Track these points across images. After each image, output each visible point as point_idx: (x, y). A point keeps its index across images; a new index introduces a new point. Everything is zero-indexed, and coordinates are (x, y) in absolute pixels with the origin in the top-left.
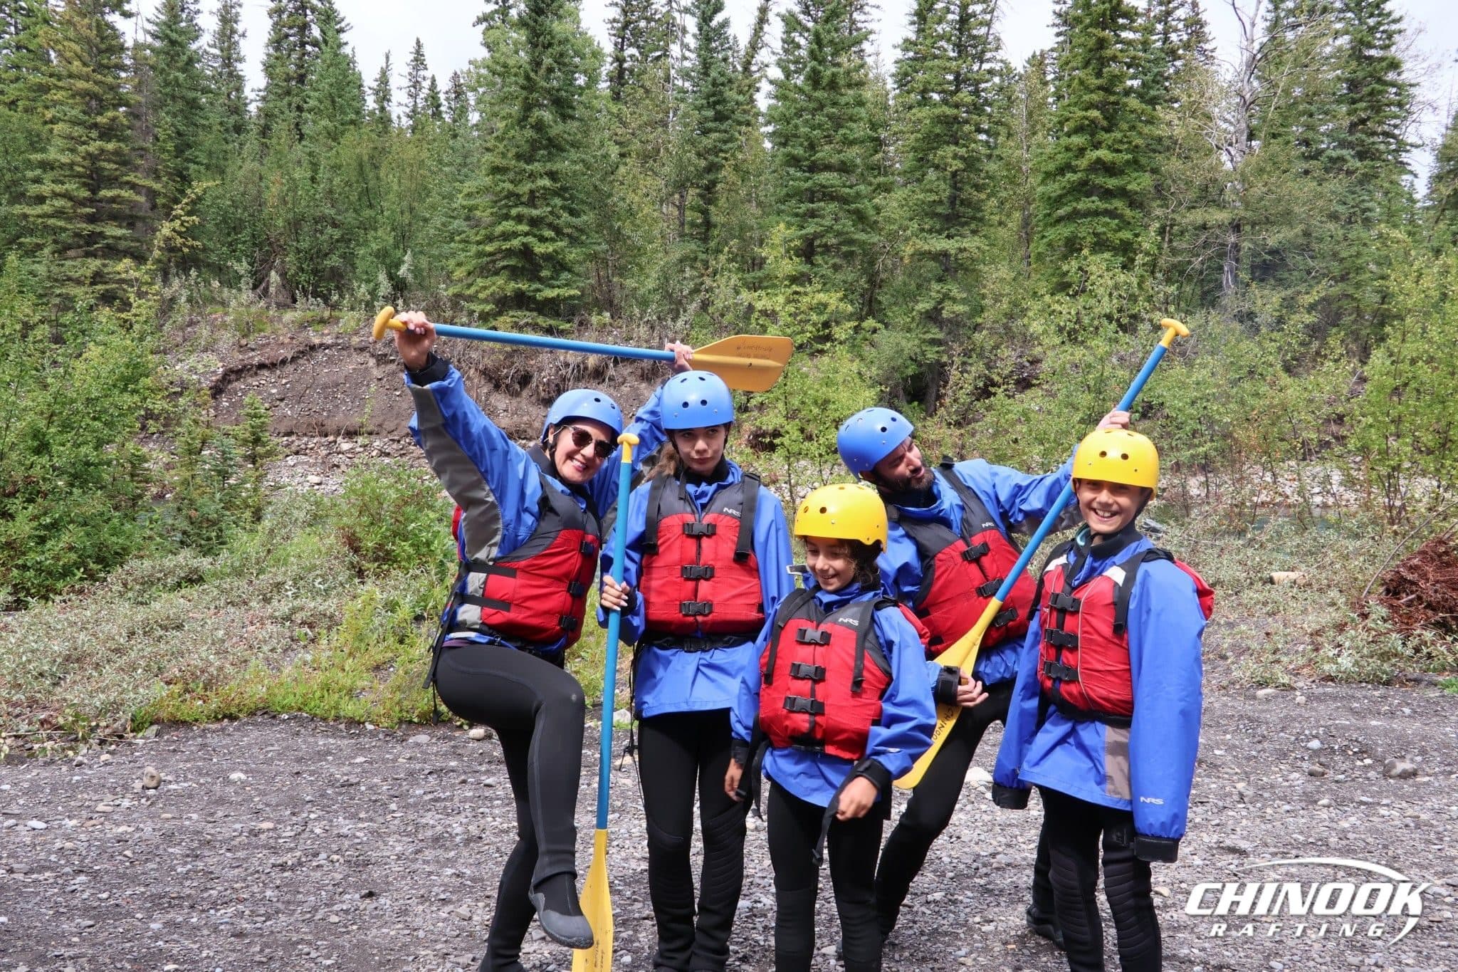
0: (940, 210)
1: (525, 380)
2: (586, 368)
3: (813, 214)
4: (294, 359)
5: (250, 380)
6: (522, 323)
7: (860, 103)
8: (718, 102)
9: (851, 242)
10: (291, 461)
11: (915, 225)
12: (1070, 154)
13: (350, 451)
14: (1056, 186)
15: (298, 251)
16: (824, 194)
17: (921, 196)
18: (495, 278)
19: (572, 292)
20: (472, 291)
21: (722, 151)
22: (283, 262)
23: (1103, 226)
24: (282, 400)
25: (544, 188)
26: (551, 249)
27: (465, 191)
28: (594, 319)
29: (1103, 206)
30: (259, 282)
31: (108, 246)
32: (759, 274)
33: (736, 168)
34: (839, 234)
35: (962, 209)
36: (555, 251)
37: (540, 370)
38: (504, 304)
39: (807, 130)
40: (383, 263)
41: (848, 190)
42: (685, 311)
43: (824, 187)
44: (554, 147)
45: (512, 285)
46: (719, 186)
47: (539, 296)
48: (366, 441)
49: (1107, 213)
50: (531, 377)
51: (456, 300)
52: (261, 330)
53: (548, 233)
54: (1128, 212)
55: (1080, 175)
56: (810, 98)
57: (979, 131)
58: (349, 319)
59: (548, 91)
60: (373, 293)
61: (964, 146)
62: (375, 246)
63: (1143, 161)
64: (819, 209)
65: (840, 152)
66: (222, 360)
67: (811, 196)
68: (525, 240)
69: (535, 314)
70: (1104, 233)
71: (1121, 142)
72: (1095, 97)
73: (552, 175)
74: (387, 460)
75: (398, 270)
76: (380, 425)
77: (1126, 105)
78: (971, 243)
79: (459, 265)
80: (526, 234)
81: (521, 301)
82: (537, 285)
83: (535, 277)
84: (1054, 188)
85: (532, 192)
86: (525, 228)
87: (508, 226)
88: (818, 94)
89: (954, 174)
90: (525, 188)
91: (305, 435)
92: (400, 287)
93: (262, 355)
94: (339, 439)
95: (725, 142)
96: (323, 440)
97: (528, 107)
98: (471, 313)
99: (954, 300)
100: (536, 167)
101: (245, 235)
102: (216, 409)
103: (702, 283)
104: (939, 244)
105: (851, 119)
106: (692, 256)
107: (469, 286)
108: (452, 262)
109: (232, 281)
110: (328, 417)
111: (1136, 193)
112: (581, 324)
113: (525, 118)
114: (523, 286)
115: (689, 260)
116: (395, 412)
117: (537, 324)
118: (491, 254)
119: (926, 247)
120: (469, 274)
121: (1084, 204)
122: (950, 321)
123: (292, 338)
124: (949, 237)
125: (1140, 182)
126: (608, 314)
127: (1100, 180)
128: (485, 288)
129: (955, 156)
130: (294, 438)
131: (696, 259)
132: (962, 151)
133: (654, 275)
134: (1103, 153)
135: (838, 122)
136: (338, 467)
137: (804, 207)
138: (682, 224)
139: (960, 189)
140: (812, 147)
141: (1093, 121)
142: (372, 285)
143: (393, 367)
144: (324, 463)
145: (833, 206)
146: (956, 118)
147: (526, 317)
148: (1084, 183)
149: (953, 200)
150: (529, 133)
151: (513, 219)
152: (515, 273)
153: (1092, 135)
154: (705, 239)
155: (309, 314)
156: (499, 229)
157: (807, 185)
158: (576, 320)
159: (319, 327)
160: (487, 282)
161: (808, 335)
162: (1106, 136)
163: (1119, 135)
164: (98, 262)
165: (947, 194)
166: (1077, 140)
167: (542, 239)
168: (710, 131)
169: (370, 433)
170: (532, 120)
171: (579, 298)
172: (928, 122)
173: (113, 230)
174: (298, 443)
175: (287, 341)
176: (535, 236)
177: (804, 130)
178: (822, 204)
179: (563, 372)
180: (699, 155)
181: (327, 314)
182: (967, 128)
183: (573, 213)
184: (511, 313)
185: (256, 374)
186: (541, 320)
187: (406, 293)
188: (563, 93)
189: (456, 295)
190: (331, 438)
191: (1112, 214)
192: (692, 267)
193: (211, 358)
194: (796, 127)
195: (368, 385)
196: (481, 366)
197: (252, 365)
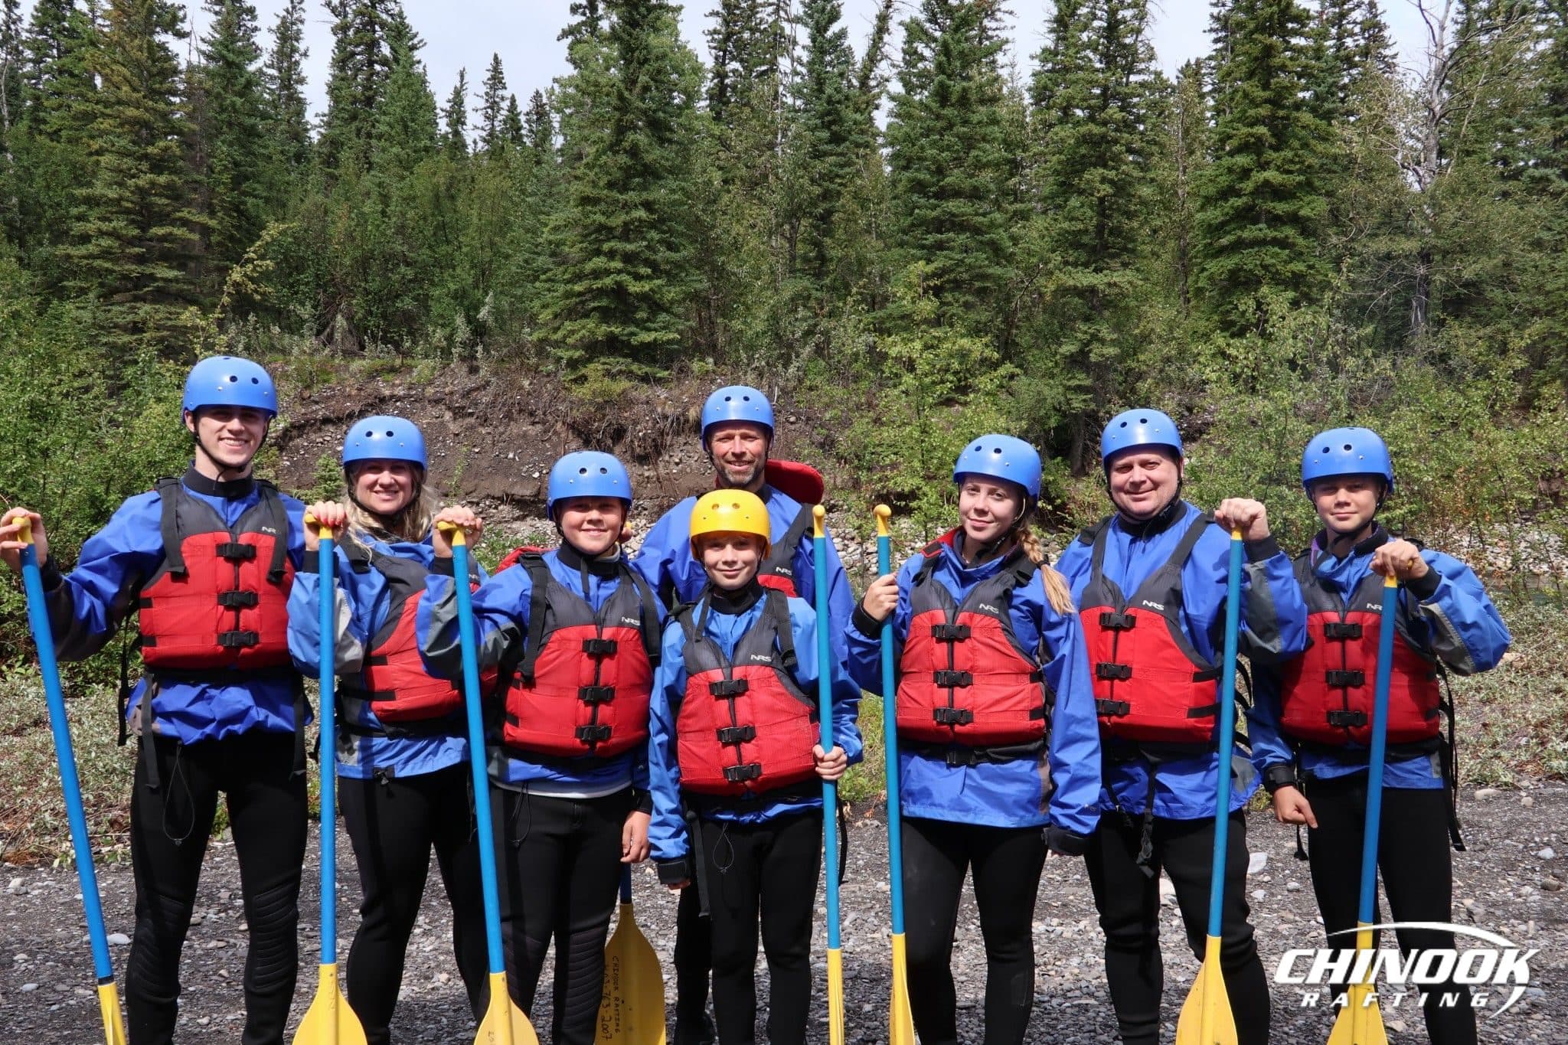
0: (1085, 239)
1: (618, 434)
2: (687, 421)
3: (940, 246)
5: (313, 437)
6: (614, 371)
7: (994, 121)
8: (834, 122)
9: (984, 277)
11: (1057, 258)
12: (1234, 177)
14: (1218, 212)
15: (367, 292)
16: (953, 224)
17: (1066, 225)
18: (584, 321)
19: (671, 336)
20: (559, 335)
21: (838, 176)
22: (350, 305)
23: (1273, 257)
25: (640, 220)
26: (647, 288)
27: (552, 225)
28: (696, 366)
29: (1271, 234)
30: (323, 327)
31: (159, 290)
32: (880, 313)
33: (855, 196)
34: (970, 267)
35: (1111, 239)
36: (651, 290)
37: (635, 423)
38: (594, 349)
39: (935, 151)
40: (461, 304)
41: (981, 219)
42: (797, 356)
43: (954, 215)
44: (651, 173)
45: (604, 328)
46: (836, 217)
47: (634, 341)
49: (1275, 242)
50: (625, 431)
51: (541, 346)
52: (325, 381)
53: (644, 270)
54: (1300, 241)
55: (1245, 199)
56: (938, 117)
57: (1130, 151)
58: (423, 367)
59: (645, 112)
60: (450, 339)
61: (1113, 168)
62: (452, 286)
63: (1317, 183)
64: (948, 241)
65: (971, 176)
67: (939, 226)
68: (618, 278)
69: (629, 360)
70: (1274, 265)
71: (1292, 162)
72: (1264, 111)
73: (648, 206)
75: (477, 310)
77: (1297, 119)
78: (1122, 277)
79: (545, 306)
80: (619, 272)
81: (613, 346)
82: (633, 329)
83: (627, 319)
84: (1214, 215)
85: (626, 224)
86: (617, 264)
87: (599, 262)
88: (947, 112)
89: (1102, 200)
90: (618, 220)
92: (479, 331)
93: (326, 408)
95: (842, 166)
97: (621, 130)
98: (559, 360)
99: (1103, 341)
100: (632, 196)
101: (307, 276)
103: (816, 325)
104: (1085, 278)
105: (984, 139)
106: (805, 294)
107: (556, 330)
108: (537, 303)
109: (293, 327)
111: (1309, 219)
112: (681, 370)
113: (619, 142)
114: (616, 330)
115: (800, 299)
116: (473, 472)
117: (631, 372)
118: (580, 294)
119: (1071, 283)
120: (556, 316)
121: (1248, 233)
122: (1097, 364)
123: (359, 390)
124: (1097, 270)
125: (1314, 207)
126: (711, 360)
127: (1270, 205)
128: (573, 332)
129: (1104, 180)
131: (809, 297)
132: (1112, 174)
133: (764, 316)
134: (1271, 175)
135: (969, 142)
137: (931, 239)
138: (793, 258)
139: (1109, 217)
140: (940, 171)
141: (1259, 139)
142: (448, 330)
143: (472, 420)
145: (963, 238)
146: (1103, 137)
147: (618, 363)
148: (1249, 209)
149: (1100, 229)
150: (623, 159)
151: (605, 254)
152: (606, 315)
153: (1259, 154)
154: (818, 275)
155: (378, 362)
156: (589, 266)
157: (934, 214)
158: (676, 366)
159: (390, 377)
160: (577, 325)
161: (949, 385)
162: (1275, 155)
163: (1289, 154)
164: (147, 307)
165: (1094, 221)
166: (1242, 160)
167: (638, 277)
168: (825, 154)
170: (626, 145)
171: (678, 342)
172: (1072, 141)
173: (164, 272)
175: (354, 392)
176: (629, 273)
177: (931, 152)
178: (951, 235)
179: (661, 425)
180: (813, 181)
181: (398, 362)
182: (1116, 148)
183: (671, 247)
184: (602, 360)
185: (320, 429)
186: (635, 367)
187: (486, 338)
188: (661, 114)
189: (543, 341)
191: (1283, 244)
192: (805, 306)
194: (922, 148)
195: (444, 441)
196: (569, 420)
197: (316, 420)
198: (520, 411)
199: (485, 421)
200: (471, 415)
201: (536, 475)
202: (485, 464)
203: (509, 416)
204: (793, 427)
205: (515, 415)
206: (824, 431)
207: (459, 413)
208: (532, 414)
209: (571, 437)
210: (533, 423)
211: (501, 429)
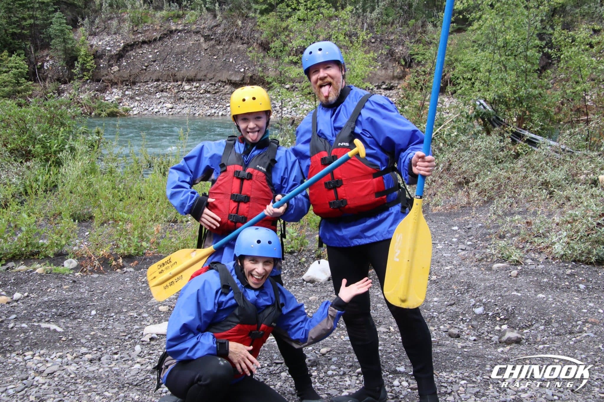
4: (161, 38)
5: (138, 50)
10: (158, 95)
13: (190, 90)
24: (154, 61)
48: (198, 85)
52: (145, 22)
58: (190, 15)
66: (123, 39)
74: (208, 95)
76: (205, 76)
91: (166, 81)
93: (144, 36)
94: (184, 83)
96: (176, 84)
102: (119, 66)
110: (178, 71)
116: (213, 68)
123: (161, 27)
130: (160, 83)
136: (183, 99)
143: (213, 42)
144: (175, 96)
155: (171, 13)
159: (176, 20)
169: (200, 80)
174: (162, 86)
175: (158, 28)
181: (180, 12)
185: (141, 47)
190: (179, 83)
193: (119, 37)
195: (200, 53)
196: (259, 42)
197: (139, 42)
198: (237, 37)
199: (219, 43)
200: (212, 39)
201: (242, 70)
202: (219, 64)
203: (231, 40)
204: (373, 45)
205: (234, 40)
206: (388, 47)
207: (207, 38)
208: (241, 39)
209: (260, 51)
210: (243, 44)
211: (227, 47)
